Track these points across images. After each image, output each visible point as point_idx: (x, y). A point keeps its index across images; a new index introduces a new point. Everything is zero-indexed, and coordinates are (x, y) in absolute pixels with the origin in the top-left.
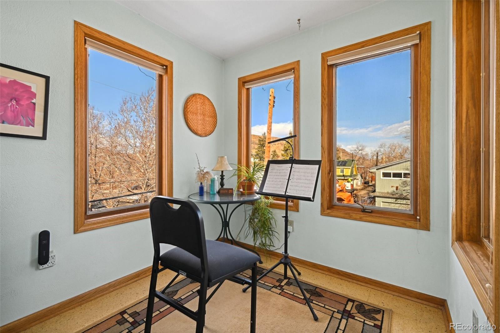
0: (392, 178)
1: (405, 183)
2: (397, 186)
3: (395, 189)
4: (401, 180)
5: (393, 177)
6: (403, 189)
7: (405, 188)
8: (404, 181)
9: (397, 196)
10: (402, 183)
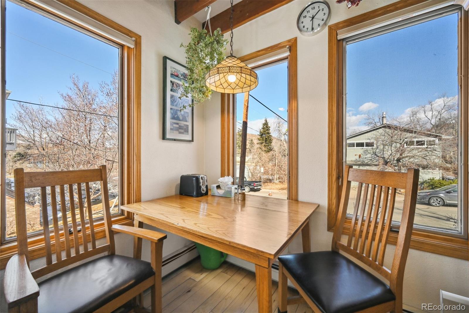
0: (355, 147)
1: (366, 152)
2: (360, 154)
3: (357, 157)
4: (362, 149)
5: (357, 146)
6: (365, 157)
7: (366, 156)
8: (366, 149)
9: (359, 163)
10: (363, 152)
